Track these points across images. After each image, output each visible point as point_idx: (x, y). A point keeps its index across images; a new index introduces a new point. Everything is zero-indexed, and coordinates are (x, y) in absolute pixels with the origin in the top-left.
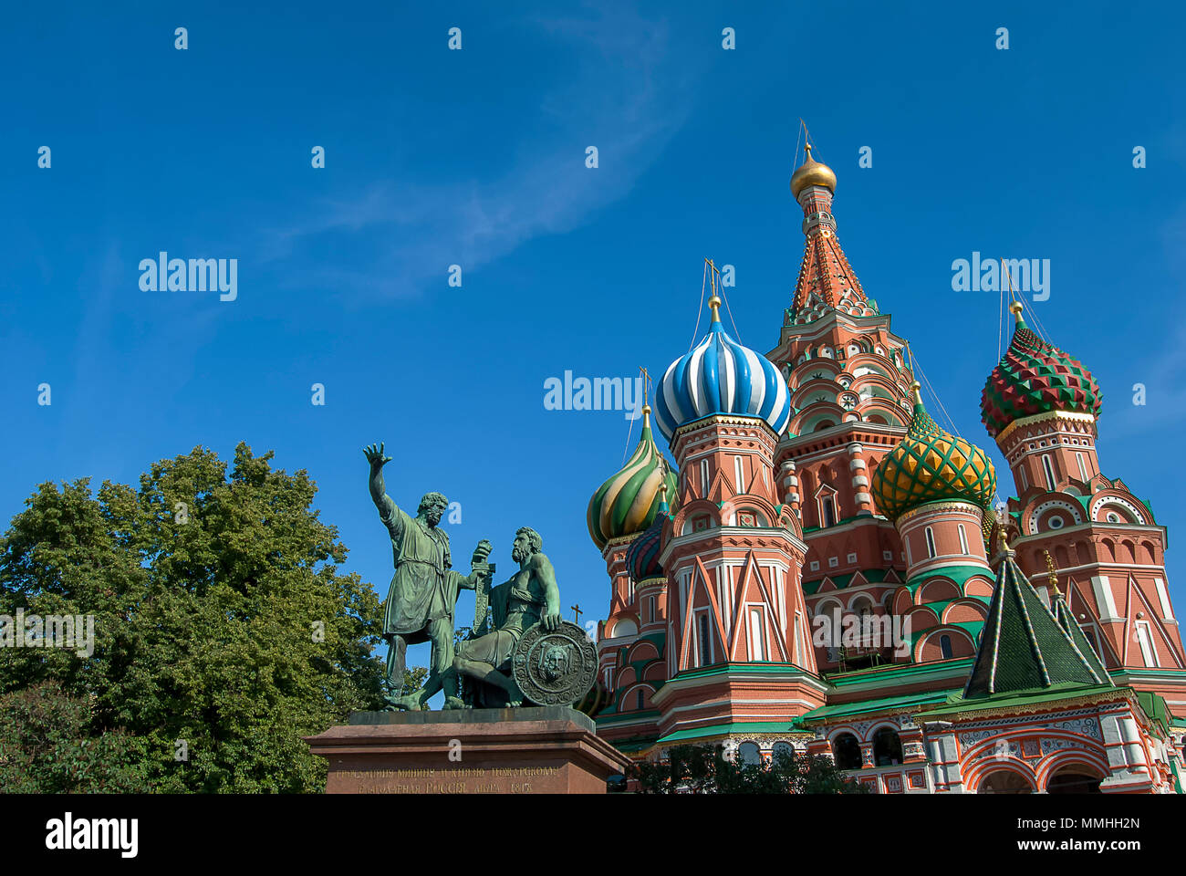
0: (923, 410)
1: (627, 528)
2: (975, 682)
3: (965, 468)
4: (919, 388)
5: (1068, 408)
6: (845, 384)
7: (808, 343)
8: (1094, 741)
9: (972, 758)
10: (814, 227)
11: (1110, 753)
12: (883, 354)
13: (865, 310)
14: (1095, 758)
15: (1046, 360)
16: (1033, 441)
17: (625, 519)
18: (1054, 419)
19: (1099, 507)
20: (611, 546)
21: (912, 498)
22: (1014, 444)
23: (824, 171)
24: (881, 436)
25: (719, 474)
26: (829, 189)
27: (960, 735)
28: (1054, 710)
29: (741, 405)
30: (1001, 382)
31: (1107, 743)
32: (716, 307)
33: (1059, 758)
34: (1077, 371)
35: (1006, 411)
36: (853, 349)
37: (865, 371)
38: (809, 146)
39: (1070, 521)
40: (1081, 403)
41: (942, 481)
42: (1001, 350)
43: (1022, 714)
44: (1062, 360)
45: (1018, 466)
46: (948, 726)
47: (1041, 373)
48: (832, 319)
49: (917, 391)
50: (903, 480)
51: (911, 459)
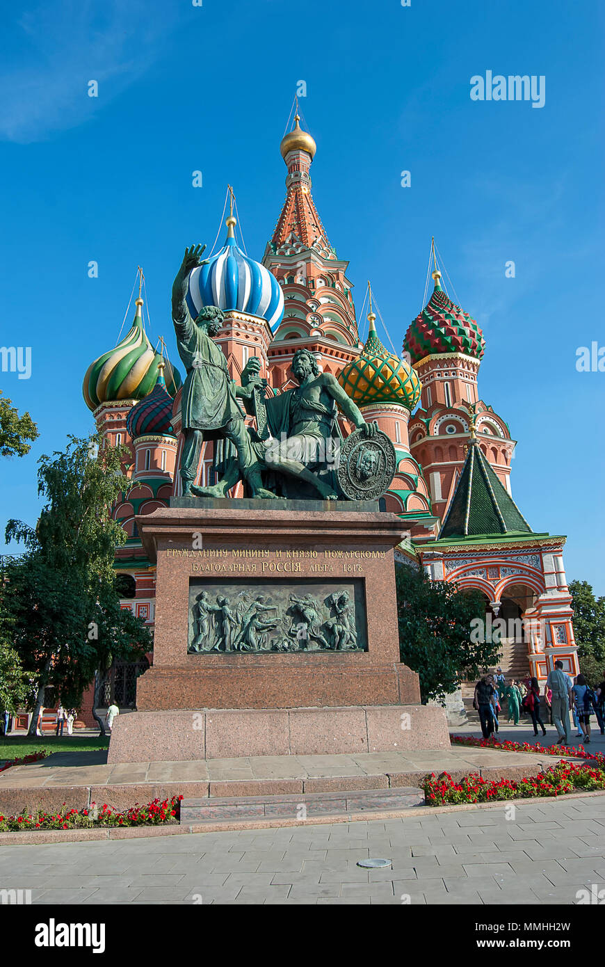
0: (376, 335)
1: (119, 395)
2: (448, 528)
3: (406, 381)
4: (374, 319)
5: (466, 352)
6: (313, 307)
7: (286, 271)
8: (536, 570)
9: (452, 578)
10: (296, 182)
11: (546, 578)
12: (340, 290)
13: (330, 254)
14: (534, 581)
15: (457, 316)
16: (440, 371)
17: (120, 386)
18: (456, 358)
19: (480, 422)
20: (105, 407)
21: (366, 397)
22: (426, 371)
23: (309, 140)
24: (335, 351)
25: (231, 358)
26: (310, 155)
27: (446, 562)
28: (513, 548)
29: (252, 308)
30: (424, 326)
31: (545, 572)
32: (232, 226)
33: (512, 580)
34: (475, 328)
35: (425, 347)
36: (321, 282)
37: (326, 300)
38: (299, 118)
39: (461, 430)
40: (474, 351)
41: (390, 389)
42: (425, 304)
43: (492, 550)
44: (467, 318)
45: (427, 387)
46: (439, 555)
47: (453, 324)
48: (307, 256)
49: (373, 321)
50: (362, 384)
51: (371, 369)
